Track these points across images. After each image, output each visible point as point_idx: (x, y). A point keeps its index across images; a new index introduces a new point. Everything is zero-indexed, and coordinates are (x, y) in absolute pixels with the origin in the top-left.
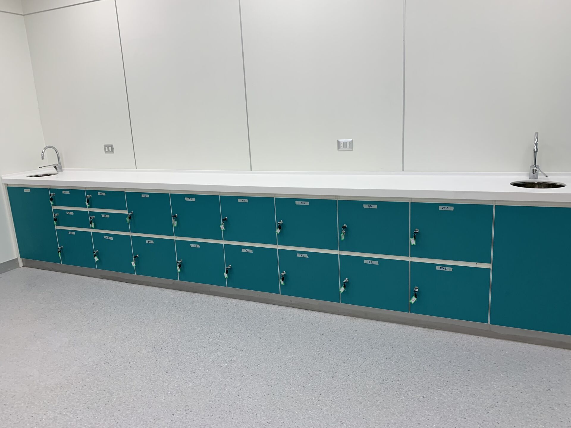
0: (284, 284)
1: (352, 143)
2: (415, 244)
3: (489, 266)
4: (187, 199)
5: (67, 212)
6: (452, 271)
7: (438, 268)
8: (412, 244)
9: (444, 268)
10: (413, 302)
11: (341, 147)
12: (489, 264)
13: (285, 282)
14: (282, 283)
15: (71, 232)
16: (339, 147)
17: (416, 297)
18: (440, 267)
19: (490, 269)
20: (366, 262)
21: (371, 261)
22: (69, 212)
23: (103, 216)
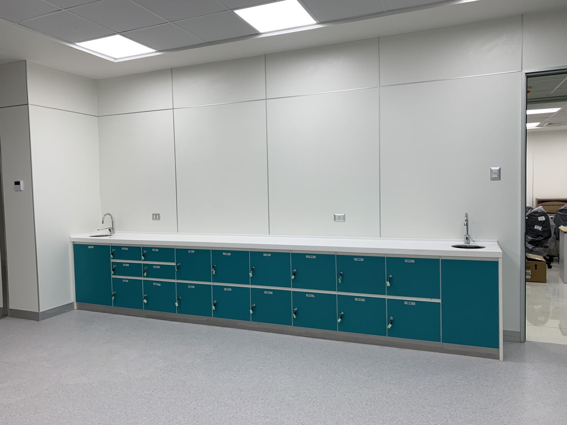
0: (296, 317)
1: (344, 216)
2: (389, 285)
3: (439, 301)
4: (224, 254)
5: (123, 264)
6: (415, 305)
7: (406, 303)
8: (388, 286)
9: (410, 302)
10: (389, 328)
11: (336, 219)
12: (439, 299)
13: (296, 316)
14: (295, 317)
15: (125, 280)
16: (335, 219)
17: (391, 324)
18: (407, 302)
19: (440, 303)
20: (356, 299)
21: (359, 299)
22: (125, 264)
23: (154, 267)
